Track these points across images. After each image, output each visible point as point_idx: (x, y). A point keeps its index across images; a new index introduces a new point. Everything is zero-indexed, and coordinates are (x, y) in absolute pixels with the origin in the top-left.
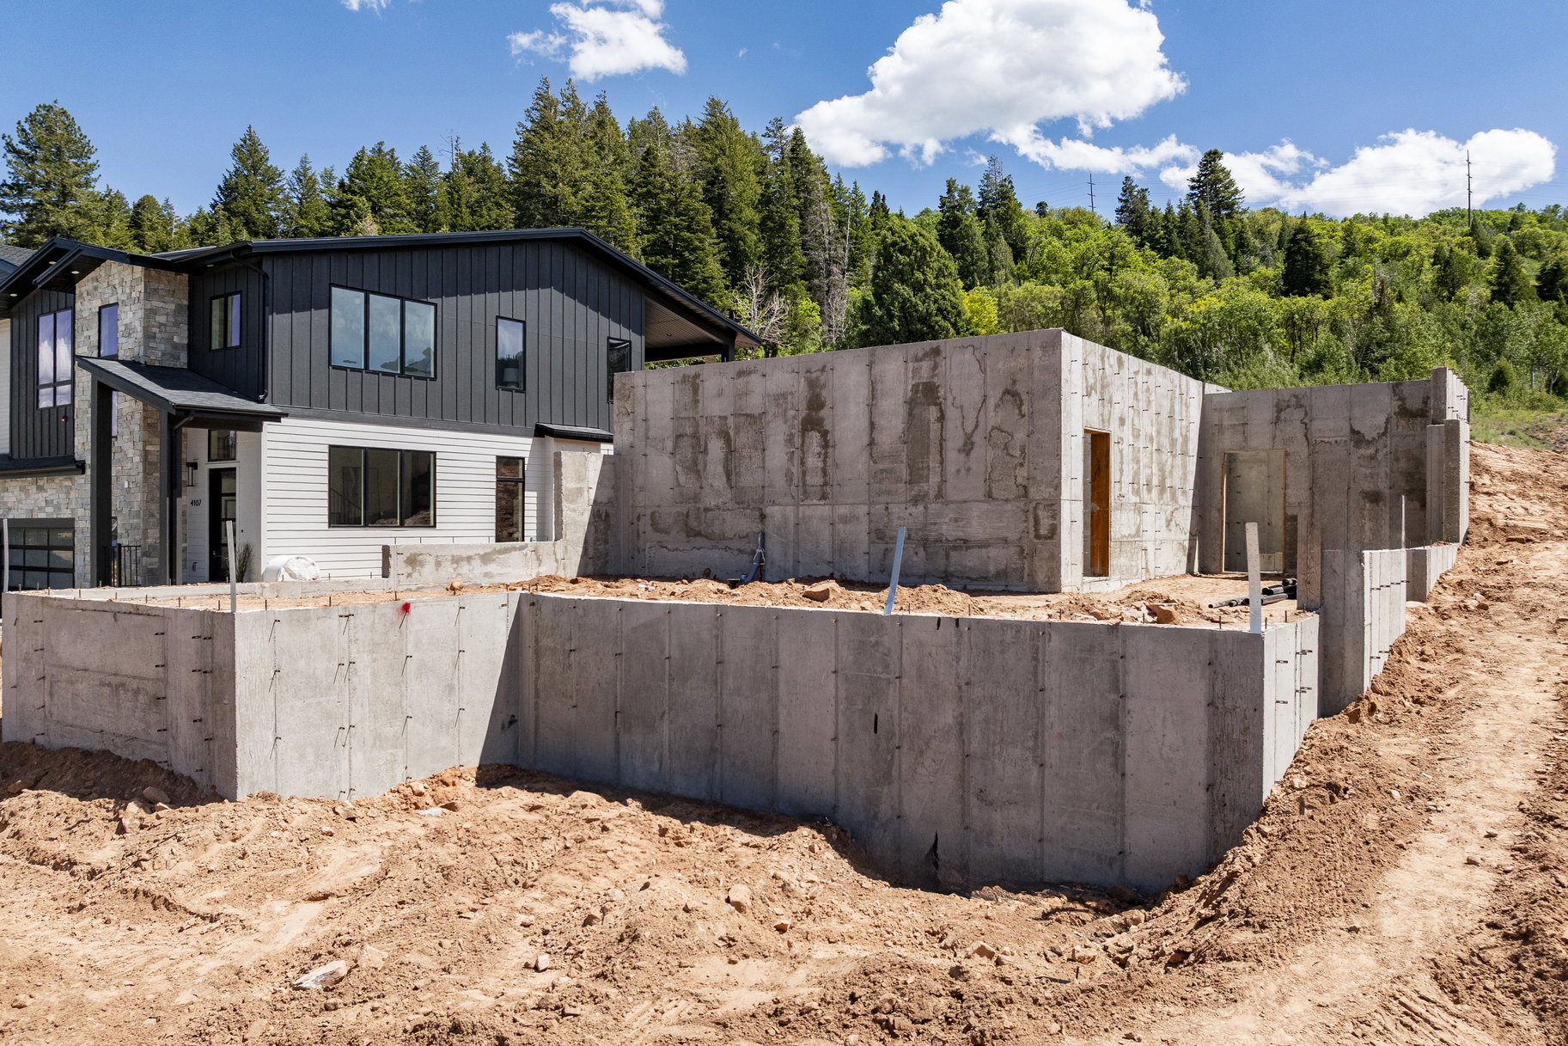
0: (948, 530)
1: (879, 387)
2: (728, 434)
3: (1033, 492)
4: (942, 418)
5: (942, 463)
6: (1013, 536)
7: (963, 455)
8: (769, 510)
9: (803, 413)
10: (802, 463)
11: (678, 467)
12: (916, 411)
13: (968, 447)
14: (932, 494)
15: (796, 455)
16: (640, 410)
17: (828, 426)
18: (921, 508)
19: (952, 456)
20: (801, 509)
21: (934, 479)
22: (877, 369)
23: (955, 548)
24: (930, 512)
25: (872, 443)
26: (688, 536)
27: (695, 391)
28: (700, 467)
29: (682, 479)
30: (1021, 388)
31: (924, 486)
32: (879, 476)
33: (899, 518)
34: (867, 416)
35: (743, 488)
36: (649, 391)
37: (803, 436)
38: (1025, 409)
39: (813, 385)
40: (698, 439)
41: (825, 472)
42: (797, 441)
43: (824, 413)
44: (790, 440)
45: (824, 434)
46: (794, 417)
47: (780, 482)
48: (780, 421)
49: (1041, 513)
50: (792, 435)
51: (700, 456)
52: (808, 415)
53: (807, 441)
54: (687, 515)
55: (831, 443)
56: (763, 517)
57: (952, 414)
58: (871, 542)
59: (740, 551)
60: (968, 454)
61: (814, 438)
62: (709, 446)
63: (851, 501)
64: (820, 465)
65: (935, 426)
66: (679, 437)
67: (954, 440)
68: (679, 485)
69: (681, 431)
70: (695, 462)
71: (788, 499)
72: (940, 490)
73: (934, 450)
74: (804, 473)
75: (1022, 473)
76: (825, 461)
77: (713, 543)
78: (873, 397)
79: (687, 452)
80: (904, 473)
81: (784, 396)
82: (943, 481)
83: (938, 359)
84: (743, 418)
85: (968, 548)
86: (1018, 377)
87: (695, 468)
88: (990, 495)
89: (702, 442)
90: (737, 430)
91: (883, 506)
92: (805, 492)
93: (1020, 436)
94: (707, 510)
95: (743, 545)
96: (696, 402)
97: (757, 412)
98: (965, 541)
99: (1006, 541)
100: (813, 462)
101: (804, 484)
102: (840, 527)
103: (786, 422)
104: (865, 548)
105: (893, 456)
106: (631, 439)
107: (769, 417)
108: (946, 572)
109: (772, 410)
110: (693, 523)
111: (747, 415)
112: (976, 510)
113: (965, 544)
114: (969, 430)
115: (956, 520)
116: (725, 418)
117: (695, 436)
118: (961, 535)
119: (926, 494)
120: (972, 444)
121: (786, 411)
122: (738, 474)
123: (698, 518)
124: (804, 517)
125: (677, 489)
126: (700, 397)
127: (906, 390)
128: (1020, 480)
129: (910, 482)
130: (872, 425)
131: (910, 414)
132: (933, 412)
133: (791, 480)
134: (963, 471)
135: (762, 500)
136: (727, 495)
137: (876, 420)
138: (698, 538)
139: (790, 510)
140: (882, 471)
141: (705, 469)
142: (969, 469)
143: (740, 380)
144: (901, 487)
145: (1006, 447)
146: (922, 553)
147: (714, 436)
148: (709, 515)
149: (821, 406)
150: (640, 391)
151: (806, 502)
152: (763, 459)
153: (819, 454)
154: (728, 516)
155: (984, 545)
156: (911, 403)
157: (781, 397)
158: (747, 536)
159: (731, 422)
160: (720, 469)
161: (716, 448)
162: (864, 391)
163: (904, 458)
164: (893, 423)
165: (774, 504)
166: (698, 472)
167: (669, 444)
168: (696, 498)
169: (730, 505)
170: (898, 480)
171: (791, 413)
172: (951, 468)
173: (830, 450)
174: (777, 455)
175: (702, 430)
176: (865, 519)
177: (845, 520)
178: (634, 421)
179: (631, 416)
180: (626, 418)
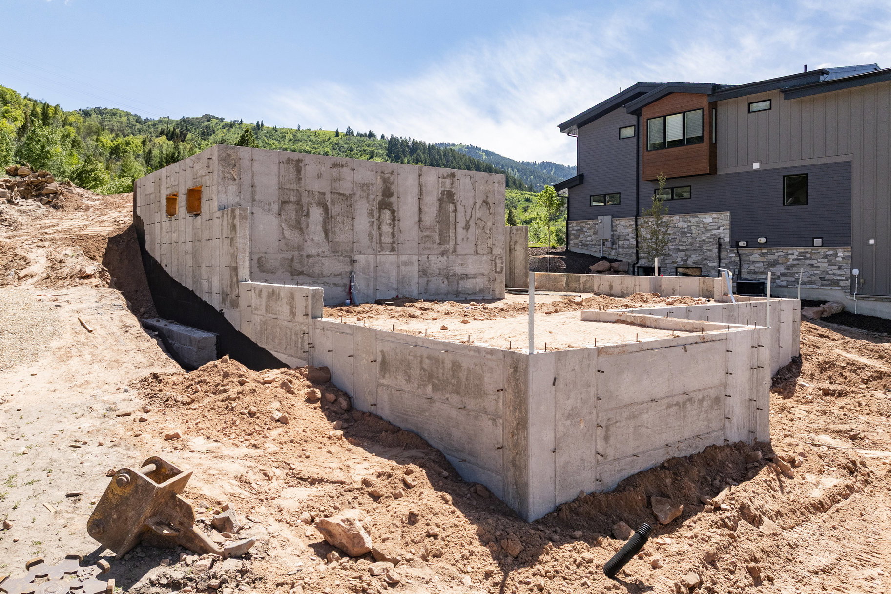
0: (459, 270)
1: (424, 189)
2: (326, 205)
3: (495, 252)
4: (455, 211)
5: (455, 234)
6: (486, 272)
7: (465, 231)
8: (356, 257)
9: (380, 198)
10: (379, 229)
11: (283, 225)
12: (443, 205)
13: (467, 227)
14: (451, 250)
15: (375, 223)
16: (246, 178)
17: (395, 207)
18: (445, 257)
19: (460, 231)
20: (378, 257)
21: (452, 243)
22: (423, 179)
23: (461, 279)
24: (450, 260)
25: (420, 220)
26: (292, 275)
27: (299, 171)
28: (303, 226)
29: (287, 234)
30: (490, 200)
31: (447, 246)
32: (424, 239)
33: (435, 263)
34: (418, 204)
35: (337, 242)
36: (256, 164)
37: (380, 212)
38: (491, 210)
39: (385, 181)
40: (302, 205)
41: (393, 235)
42: (376, 214)
43: (392, 199)
44: (371, 213)
45: (393, 212)
46: (374, 200)
47: (364, 240)
48: (364, 201)
49: (497, 261)
50: (372, 211)
51: (303, 218)
52: (383, 199)
53: (382, 215)
54: (292, 260)
55: (397, 218)
56: (353, 262)
57: (460, 209)
58: (420, 277)
59: (335, 284)
60: (467, 231)
61: (387, 214)
62: (311, 212)
63: (409, 253)
64: (391, 231)
65: (452, 215)
66: (284, 203)
67: (461, 224)
68: (284, 238)
69: (286, 198)
70: (299, 222)
71: (370, 251)
72: (454, 248)
73: (452, 227)
74: (380, 235)
75: (490, 241)
76: (393, 229)
77: (314, 279)
78: (421, 194)
79: (291, 212)
80: (437, 238)
81: (367, 185)
82: (456, 244)
83: (454, 179)
84: (338, 196)
85: (467, 279)
86: (489, 195)
87: (299, 226)
88: (476, 252)
89: (305, 209)
90: (333, 203)
91: (426, 256)
92: (381, 246)
93: (489, 224)
94: (308, 256)
95: (337, 280)
96: (300, 179)
97: (347, 193)
98: (467, 275)
99: (483, 274)
100: (386, 228)
101: (381, 242)
102: (403, 268)
103: (368, 202)
104: (416, 280)
105: (431, 229)
106: (237, 199)
107: (357, 197)
108: (457, 291)
109: (359, 193)
110: (297, 266)
111: (341, 194)
112: (471, 259)
113: (466, 277)
114: (468, 218)
115: (462, 264)
116: (324, 194)
117: (298, 203)
118: (464, 272)
119: (448, 251)
120: (469, 225)
121: (368, 195)
122: (334, 233)
123: (301, 262)
124: (380, 262)
125: (283, 240)
126: (302, 176)
127: (438, 193)
128: (489, 245)
129: (440, 244)
130: (420, 210)
131: (440, 206)
132: (451, 207)
133: (372, 238)
134: (465, 239)
135: (352, 251)
136: (326, 247)
137: (422, 207)
138: (301, 277)
139: (371, 258)
140: (426, 237)
141: (307, 228)
142: (468, 238)
143: (335, 170)
144: (436, 246)
145: (484, 229)
146: (446, 282)
147: (314, 205)
148: (311, 260)
149: (391, 195)
150: (246, 163)
151: (382, 253)
152: (353, 224)
153: (390, 224)
154: (326, 261)
155: (474, 277)
156: (441, 200)
157: (365, 186)
158: (340, 274)
159: (328, 197)
160: (320, 228)
161: (316, 214)
162: (416, 190)
163: (437, 230)
164: (431, 212)
165: (360, 253)
166: (301, 229)
167: (275, 207)
168: (300, 248)
169: (327, 254)
170: (434, 242)
171: (372, 197)
172: (459, 238)
173: (396, 222)
174: (362, 222)
175: (305, 199)
176: (416, 264)
177: (405, 264)
178: (240, 185)
179: (237, 181)
180: (231, 182)
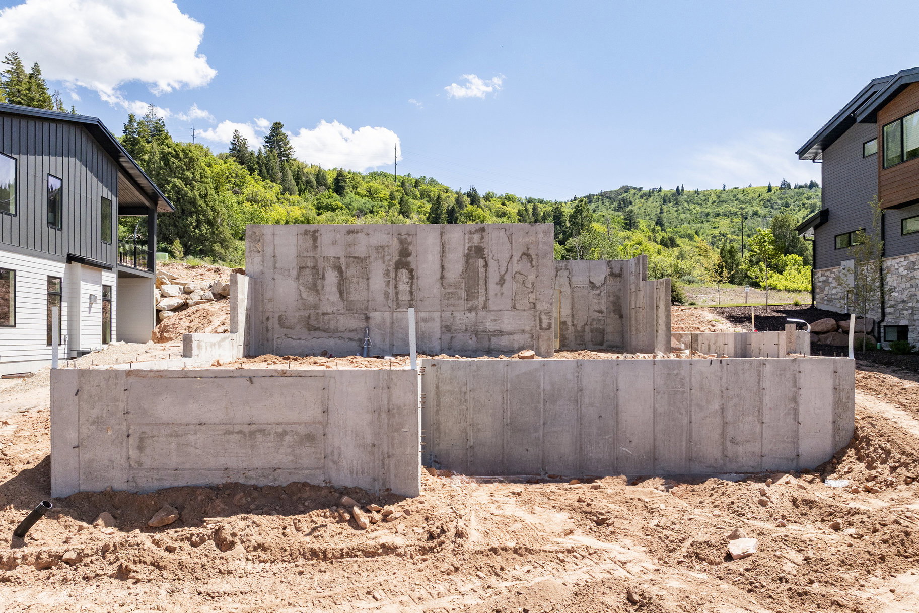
0: (490, 326)
1: (447, 246)
2: (341, 268)
3: (539, 307)
4: (486, 266)
5: (486, 290)
6: (527, 328)
7: (499, 286)
8: (372, 315)
9: (397, 258)
10: (396, 287)
11: (301, 287)
12: (470, 261)
13: (501, 282)
14: (480, 306)
15: (391, 283)
16: (269, 250)
17: (413, 266)
18: (473, 314)
19: (493, 287)
20: (395, 314)
21: (482, 299)
22: (445, 237)
23: (494, 335)
24: (479, 316)
25: (442, 277)
26: (309, 330)
27: (315, 240)
28: (319, 288)
29: (304, 295)
30: (531, 252)
31: (476, 302)
32: (447, 296)
33: (460, 319)
34: (439, 261)
35: (352, 301)
36: (277, 238)
37: (396, 271)
38: (534, 263)
39: (402, 242)
40: (318, 270)
41: (411, 293)
42: (392, 274)
43: (409, 259)
44: (387, 273)
45: (411, 271)
46: (390, 260)
47: (380, 298)
48: (380, 262)
49: (543, 317)
50: (388, 271)
51: (319, 281)
52: (400, 260)
53: (399, 275)
54: (309, 317)
55: (415, 276)
56: (367, 318)
57: (492, 264)
58: (442, 333)
59: (350, 339)
60: (502, 285)
61: (404, 274)
62: (326, 275)
63: (430, 309)
64: (408, 289)
65: (482, 270)
66: (301, 268)
67: (494, 277)
68: (302, 299)
69: (303, 265)
70: (315, 285)
71: (386, 308)
72: (485, 304)
73: (481, 282)
74: (397, 293)
75: (532, 297)
76: (411, 287)
77: (329, 335)
78: (443, 252)
79: (308, 276)
80: (463, 294)
81: (382, 247)
82: (487, 299)
83: (484, 234)
84: (352, 259)
85: (501, 335)
86: (530, 246)
87: (315, 288)
88: (514, 307)
89: (321, 273)
90: (348, 266)
91: (450, 313)
92: (398, 304)
93: (531, 277)
94: (324, 314)
95: (353, 336)
96: (316, 247)
97: (362, 256)
99: (523, 331)
100: (403, 287)
101: (397, 299)
102: (422, 324)
103: (384, 263)
104: (438, 336)
105: (456, 285)
106: (261, 268)
107: (372, 259)
108: (489, 348)
109: (374, 255)
110: (313, 322)
111: (355, 258)
112: (506, 315)
113: (501, 333)
114: (502, 273)
115: (495, 321)
116: (339, 258)
117: (315, 267)
118: (498, 328)
119: (477, 307)
120: (504, 280)
121: (384, 256)
122: (348, 293)
123: (317, 319)
124: (397, 319)
125: (300, 301)
126: (318, 244)
127: (464, 249)
128: (531, 300)
129: (467, 300)
130: (443, 268)
131: (467, 262)
132: (481, 262)
133: (388, 297)
134: (499, 294)
135: (367, 309)
136: (341, 306)
137: (445, 265)
138: (317, 332)
139: (387, 315)
140: (449, 293)
141: (323, 289)
142: (502, 294)
143: (349, 236)
144: (462, 302)
145: (524, 282)
146: (474, 338)
147: (330, 269)
148: (326, 317)
149: (409, 255)
150: (268, 238)
151: (398, 310)
152: (368, 285)
153: (408, 282)
154: (342, 319)
155: (510, 333)
156: (468, 257)
157: (380, 248)
158: (356, 330)
159: (343, 261)
160: (335, 289)
161: (332, 277)
162: (438, 248)
163: (463, 286)
164: (455, 269)
165: (376, 310)
166: (317, 291)
167: (294, 273)
168: (316, 307)
169: (343, 311)
170: (459, 298)
171: (387, 258)
172: (491, 293)
173: (415, 281)
174: (378, 282)
175: (321, 264)
176: (438, 320)
177: (425, 320)
178: (263, 256)
179: (261, 253)
180: (256, 254)
